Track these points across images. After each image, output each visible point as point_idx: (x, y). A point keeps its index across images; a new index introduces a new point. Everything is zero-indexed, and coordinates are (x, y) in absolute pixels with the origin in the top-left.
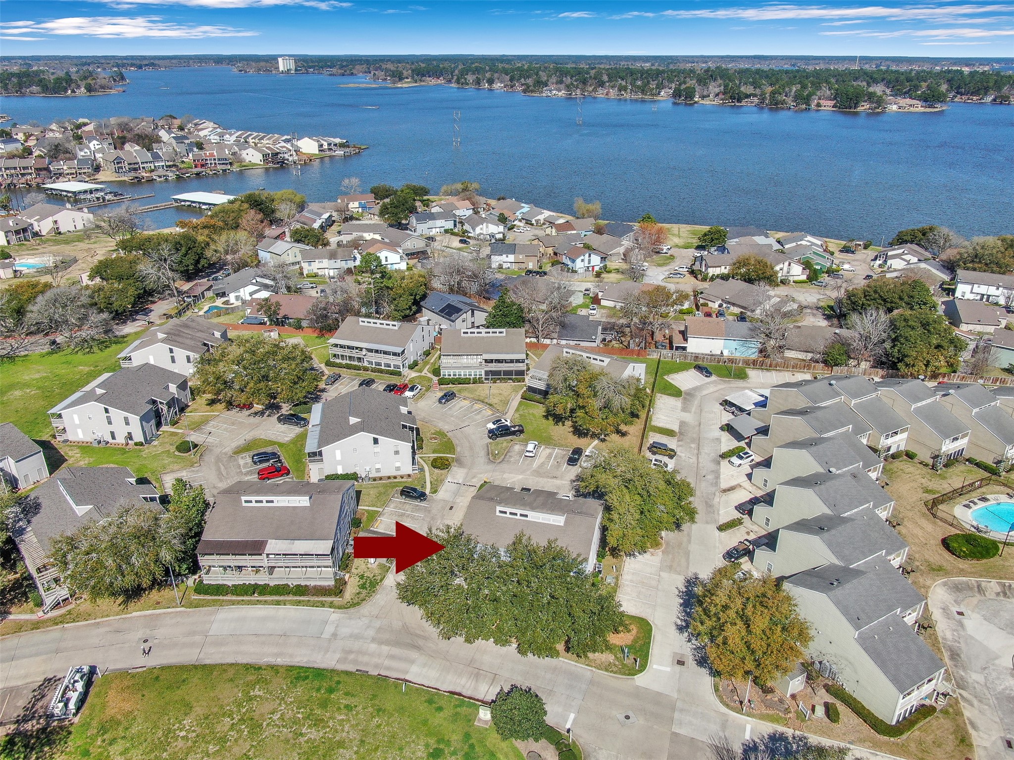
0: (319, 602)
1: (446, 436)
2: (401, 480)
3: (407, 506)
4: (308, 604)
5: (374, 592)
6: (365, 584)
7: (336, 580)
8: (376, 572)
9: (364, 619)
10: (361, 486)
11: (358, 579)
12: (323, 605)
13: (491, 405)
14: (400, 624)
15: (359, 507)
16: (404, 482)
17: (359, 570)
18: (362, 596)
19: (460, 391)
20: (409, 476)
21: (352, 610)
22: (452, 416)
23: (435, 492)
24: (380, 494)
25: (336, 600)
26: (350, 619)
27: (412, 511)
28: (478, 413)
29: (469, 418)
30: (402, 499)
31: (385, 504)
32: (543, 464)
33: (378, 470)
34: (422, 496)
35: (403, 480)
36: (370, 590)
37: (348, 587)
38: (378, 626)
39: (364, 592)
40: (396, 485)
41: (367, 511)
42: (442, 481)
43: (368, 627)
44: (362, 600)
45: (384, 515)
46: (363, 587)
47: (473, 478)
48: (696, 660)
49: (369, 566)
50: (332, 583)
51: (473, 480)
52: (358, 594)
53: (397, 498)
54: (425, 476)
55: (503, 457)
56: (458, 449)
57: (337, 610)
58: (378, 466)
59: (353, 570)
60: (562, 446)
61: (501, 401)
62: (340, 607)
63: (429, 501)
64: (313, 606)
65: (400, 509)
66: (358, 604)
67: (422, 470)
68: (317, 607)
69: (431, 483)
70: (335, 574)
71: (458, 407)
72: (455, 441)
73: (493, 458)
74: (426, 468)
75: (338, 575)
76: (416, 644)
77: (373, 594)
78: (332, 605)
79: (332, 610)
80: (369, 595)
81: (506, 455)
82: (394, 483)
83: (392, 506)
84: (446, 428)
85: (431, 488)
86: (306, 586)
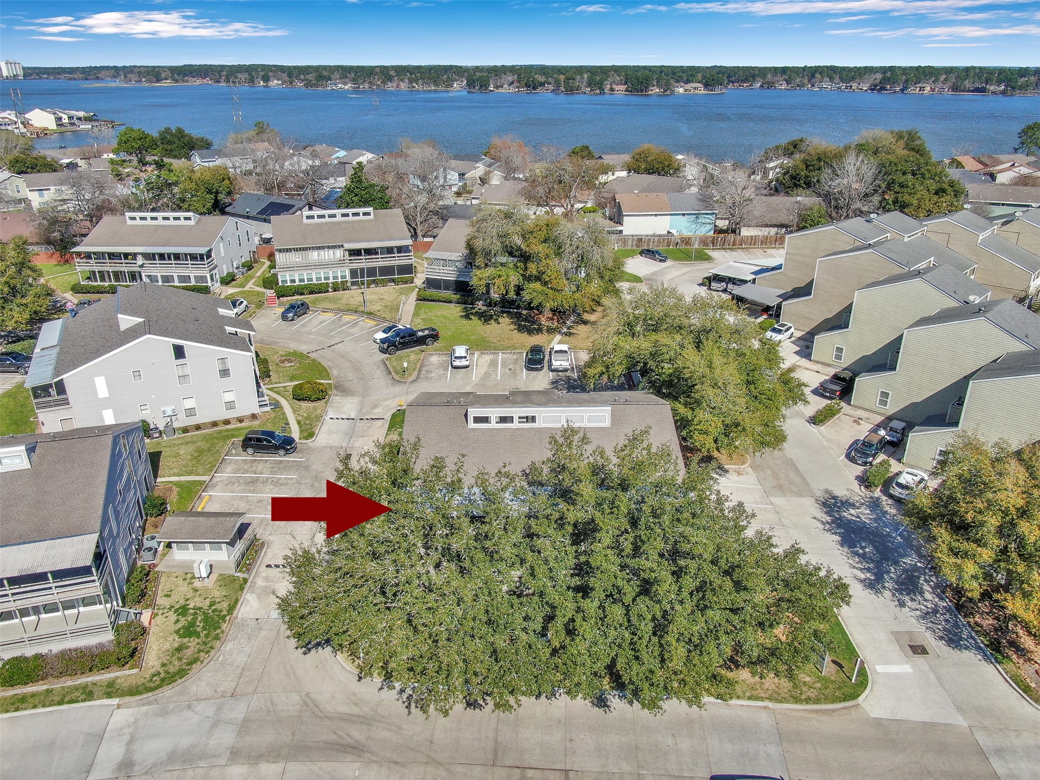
0: (76, 688)
1: (308, 357)
2: (239, 425)
3: (261, 467)
4: (46, 700)
5: (217, 638)
6: (192, 624)
7: (117, 629)
8: (217, 594)
9: (200, 707)
10: (159, 443)
11: (173, 617)
12: (88, 694)
13: (371, 314)
14: (296, 698)
15: (159, 480)
16: (245, 428)
17: (175, 597)
18: (189, 653)
19: (314, 302)
20: (254, 417)
21: (167, 692)
22: (310, 333)
23: (311, 435)
24: (200, 451)
25: (124, 675)
26: (164, 713)
27: (271, 473)
28: (353, 326)
29: (340, 332)
30: (248, 456)
31: (214, 467)
32: (486, 375)
33: (190, 412)
34: (286, 445)
35: (243, 424)
36: (207, 636)
37: (151, 638)
38: (241, 716)
39: (193, 643)
40: (231, 434)
41: (176, 484)
42: (319, 418)
43: (214, 725)
44: (190, 663)
45: (215, 486)
46: (188, 631)
47: (375, 407)
48: (941, 638)
49: (197, 584)
50: (108, 637)
51: (376, 411)
52: (179, 649)
53: (236, 455)
54: (284, 414)
55: (416, 373)
56: (335, 372)
57: (127, 699)
58: (189, 404)
59: (161, 601)
60: (508, 348)
61: (386, 306)
62: (133, 691)
63: (301, 451)
64: (61, 703)
65: (246, 472)
66: (182, 673)
67: (276, 405)
68: (72, 701)
69: (299, 422)
70: (116, 613)
71: (315, 322)
72: (325, 363)
73: (399, 376)
74: (284, 402)
75: (123, 616)
76: (348, 740)
77: (217, 644)
78: (111, 690)
79: (115, 701)
80: (206, 648)
81: (420, 371)
82: (227, 431)
83: (229, 469)
84: (304, 348)
85: (301, 431)
86: (38, 657)
